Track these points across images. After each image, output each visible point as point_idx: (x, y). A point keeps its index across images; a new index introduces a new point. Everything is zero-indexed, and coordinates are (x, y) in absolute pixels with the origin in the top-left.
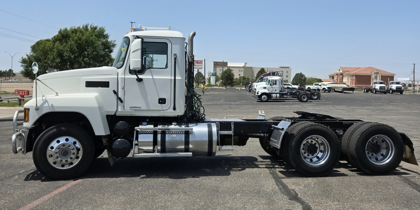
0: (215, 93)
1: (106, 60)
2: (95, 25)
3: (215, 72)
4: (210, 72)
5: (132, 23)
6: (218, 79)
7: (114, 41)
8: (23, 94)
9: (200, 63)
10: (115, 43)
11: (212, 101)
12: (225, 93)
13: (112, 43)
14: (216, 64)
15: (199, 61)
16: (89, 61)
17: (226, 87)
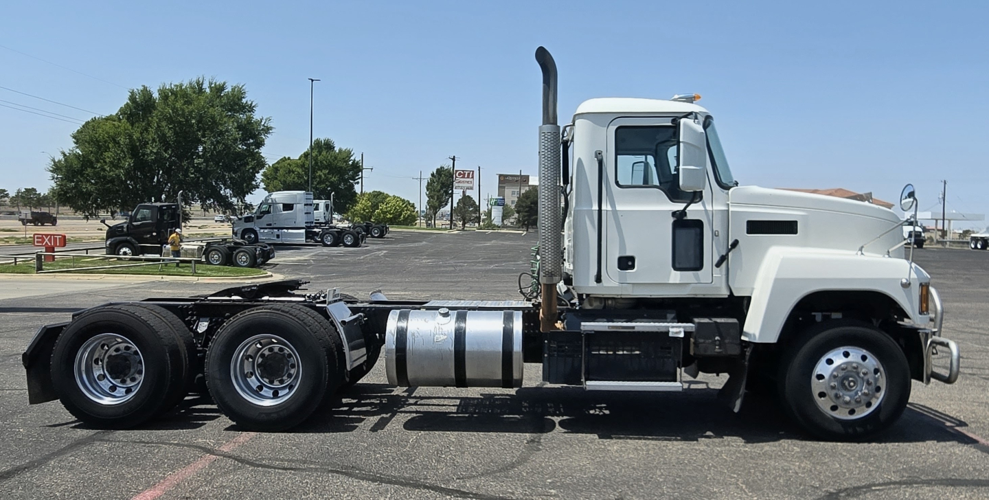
0: (504, 243)
1: (248, 164)
2: (220, 81)
3: (501, 197)
4: (490, 197)
5: (312, 80)
6: (509, 212)
7: (266, 120)
8: (51, 243)
9: (468, 177)
10: (270, 125)
11: (496, 262)
12: (525, 243)
13: (262, 123)
14: (504, 180)
15: (467, 172)
16: (207, 166)
17: (527, 230)
